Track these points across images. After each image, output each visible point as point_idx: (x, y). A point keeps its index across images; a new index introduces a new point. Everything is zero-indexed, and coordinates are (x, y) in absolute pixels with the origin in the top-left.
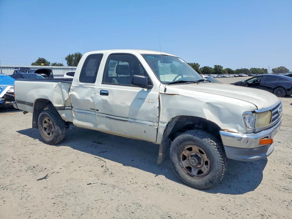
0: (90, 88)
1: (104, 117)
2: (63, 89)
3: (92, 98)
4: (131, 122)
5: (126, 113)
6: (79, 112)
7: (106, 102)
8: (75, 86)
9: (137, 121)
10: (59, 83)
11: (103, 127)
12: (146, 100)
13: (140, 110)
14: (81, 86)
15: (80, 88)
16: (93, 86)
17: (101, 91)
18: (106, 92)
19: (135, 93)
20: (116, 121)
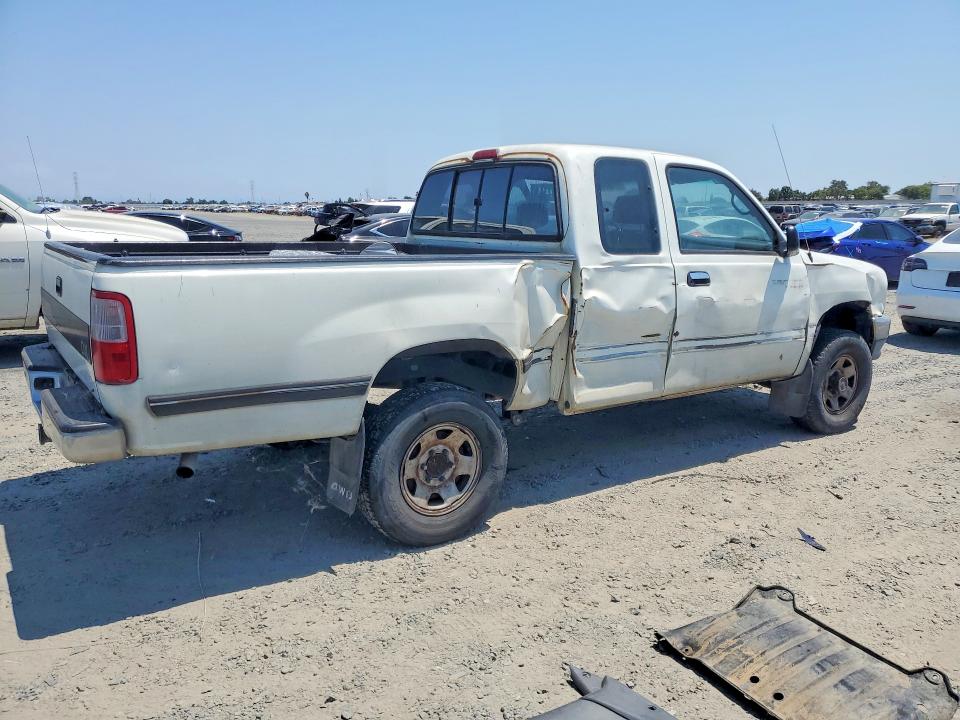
0: (651, 270)
1: (690, 348)
2: (539, 285)
3: (663, 299)
4: (759, 343)
5: (753, 323)
6: (601, 358)
7: (707, 304)
8: (595, 269)
9: (773, 336)
10: (525, 261)
11: (682, 380)
12: (790, 283)
13: (782, 307)
14: (618, 266)
15: (614, 275)
16: (660, 261)
17: (688, 276)
18: (703, 277)
19: (763, 269)
20: (717, 352)
